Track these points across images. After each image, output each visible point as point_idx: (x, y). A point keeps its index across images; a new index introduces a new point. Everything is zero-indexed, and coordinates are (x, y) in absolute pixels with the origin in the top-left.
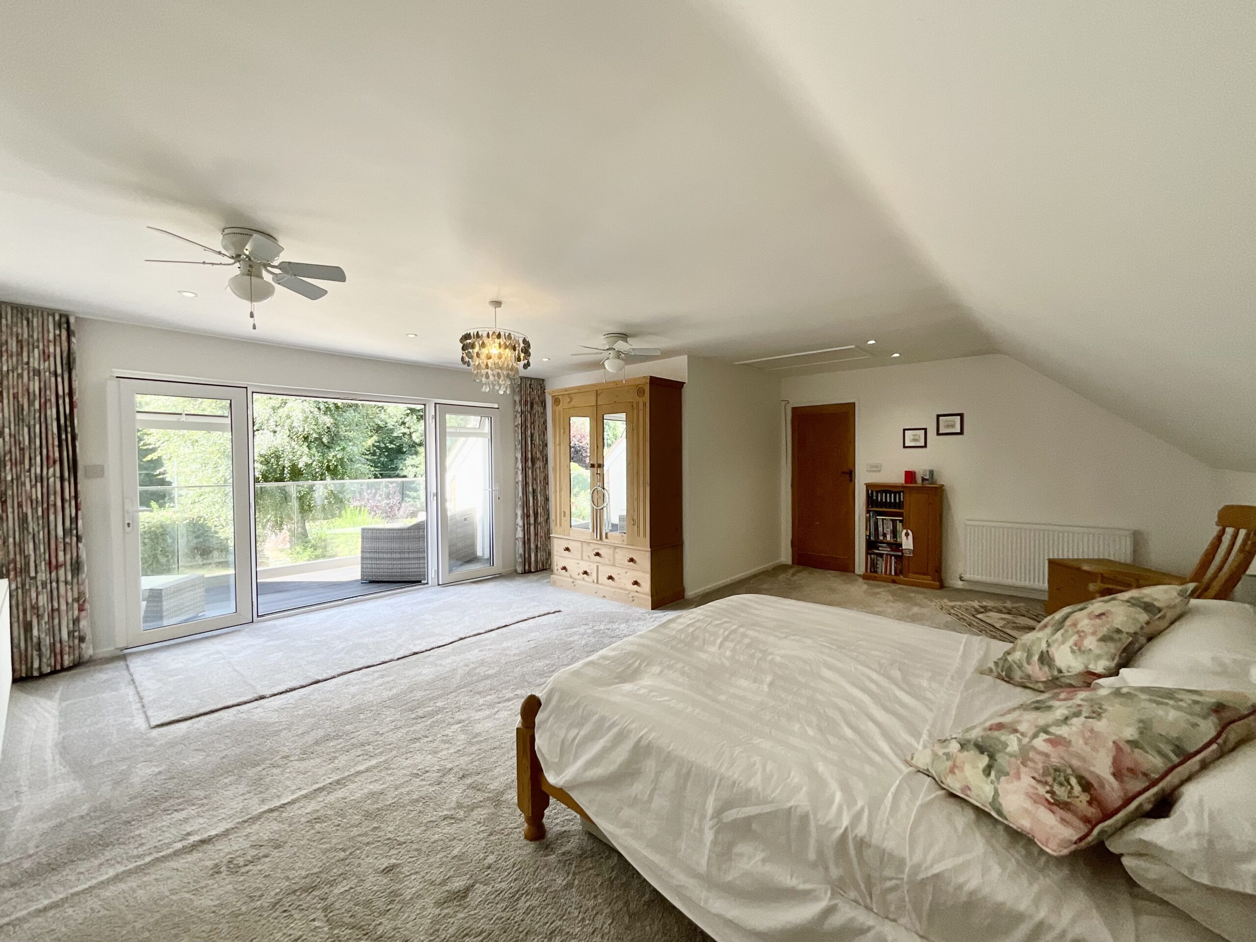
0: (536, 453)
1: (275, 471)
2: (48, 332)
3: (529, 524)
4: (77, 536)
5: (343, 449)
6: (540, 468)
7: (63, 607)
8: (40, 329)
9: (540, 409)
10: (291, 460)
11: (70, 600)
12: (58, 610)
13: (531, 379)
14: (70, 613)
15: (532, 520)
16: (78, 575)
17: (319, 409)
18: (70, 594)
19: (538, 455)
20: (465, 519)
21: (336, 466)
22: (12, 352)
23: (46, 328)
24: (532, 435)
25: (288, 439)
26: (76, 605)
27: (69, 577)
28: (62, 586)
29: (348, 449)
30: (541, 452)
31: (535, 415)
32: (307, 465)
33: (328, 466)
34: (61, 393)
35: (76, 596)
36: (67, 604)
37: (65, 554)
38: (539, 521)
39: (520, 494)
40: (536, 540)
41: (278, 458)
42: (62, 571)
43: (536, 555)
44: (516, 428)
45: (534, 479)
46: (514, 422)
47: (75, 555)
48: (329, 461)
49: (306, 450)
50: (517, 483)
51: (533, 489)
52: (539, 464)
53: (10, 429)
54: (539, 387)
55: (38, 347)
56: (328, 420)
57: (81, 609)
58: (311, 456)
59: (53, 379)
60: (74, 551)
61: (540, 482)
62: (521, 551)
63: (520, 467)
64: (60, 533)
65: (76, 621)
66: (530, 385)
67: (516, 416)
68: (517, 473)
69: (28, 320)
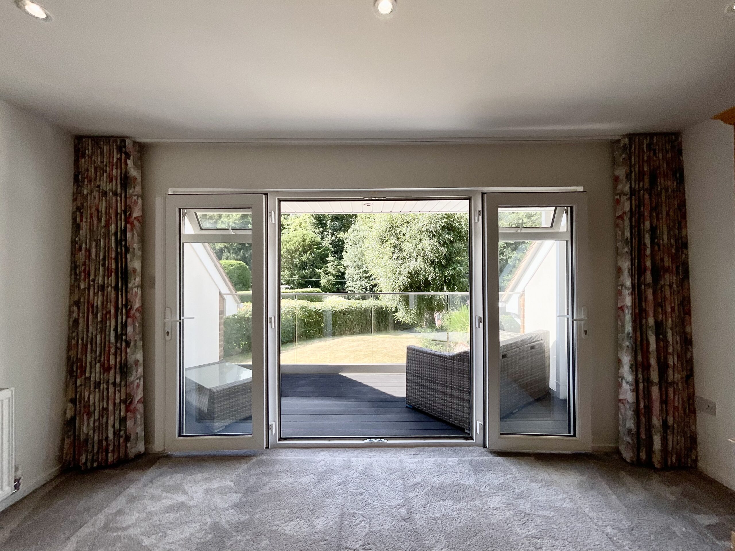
0: (662, 260)
1: (416, 282)
2: (113, 157)
3: (648, 381)
4: (126, 341)
5: (454, 269)
6: (671, 286)
7: (111, 408)
8: (108, 155)
9: (672, 184)
10: (424, 276)
11: (118, 401)
12: (107, 409)
13: (651, 135)
14: (117, 412)
15: (655, 376)
16: (126, 378)
17: (440, 243)
18: (117, 395)
19: (667, 262)
20: (532, 348)
21: (450, 280)
22: (91, 178)
23: (111, 155)
24: (653, 230)
25: (423, 263)
26: (123, 407)
27: (118, 380)
28: (111, 387)
29: (457, 269)
30: (675, 258)
31: (659, 195)
32: (434, 279)
33: (445, 280)
34: (119, 211)
35: (123, 397)
36: (115, 404)
37: (116, 358)
38: (670, 380)
39: (629, 328)
40: (665, 412)
41: (418, 274)
42: (112, 372)
43: (664, 440)
44: (620, 221)
45: (659, 304)
46: (615, 210)
47: (123, 358)
48: (445, 276)
49: (432, 269)
50: (621, 309)
51: (656, 321)
52: (668, 279)
53: (86, 244)
54: (668, 147)
55: (106, 172)
56: (444, 250)
57: (127, 410)
58: (435, 273)
59: (114, 198)
60: (123, 354)
61: (673, 309)
62: (630, 424)
63: (628, 283)
64: (112, 339)
65: (123, 421)
66: (649, 146)
67: (618, 202)
68: (619, 293)
69: (100, 148)
